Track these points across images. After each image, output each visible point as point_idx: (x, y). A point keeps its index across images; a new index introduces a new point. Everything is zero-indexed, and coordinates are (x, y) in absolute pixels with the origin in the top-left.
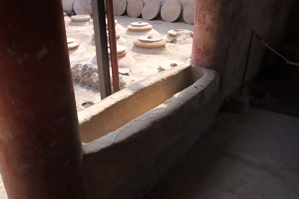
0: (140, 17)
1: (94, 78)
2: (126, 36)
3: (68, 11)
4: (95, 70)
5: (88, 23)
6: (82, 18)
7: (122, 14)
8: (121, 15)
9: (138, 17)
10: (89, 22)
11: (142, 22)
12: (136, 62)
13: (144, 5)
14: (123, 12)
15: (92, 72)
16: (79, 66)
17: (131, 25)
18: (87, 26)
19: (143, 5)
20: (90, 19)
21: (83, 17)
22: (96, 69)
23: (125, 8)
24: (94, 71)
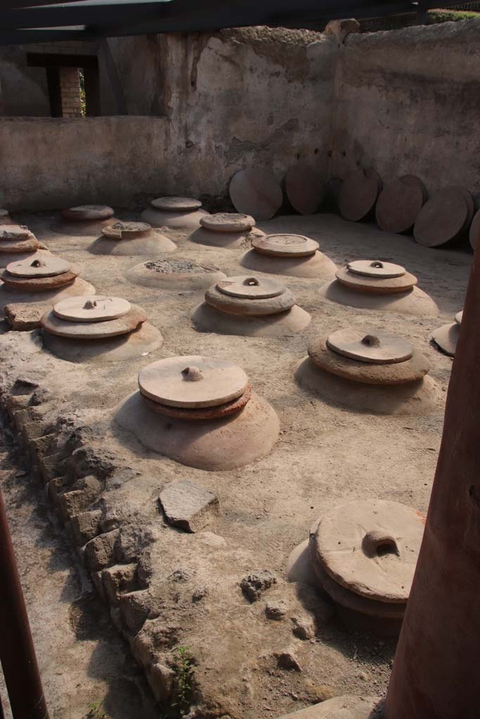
0: (409, 233)
1: (76, 499)
2: (322, 304)
3: (216, 197)
4: (93, 465)
5: (242, 239)
6: (228, 225)
7: (359, 217)
8: (358, 221)
9: (402, 233)
10: (247, 236)
11: (384, 264)
12: (277, 444)
13: (426, 199)
14: (365, 212)
15: (82, 469)
16: (64, 425)
17: (348, 267)
18: (238, 248)
19: (423, 199)
20: (254, 226)
21: (230, 222)
22: (98, 462)
23: (372, 204)
24: (91, 467)
